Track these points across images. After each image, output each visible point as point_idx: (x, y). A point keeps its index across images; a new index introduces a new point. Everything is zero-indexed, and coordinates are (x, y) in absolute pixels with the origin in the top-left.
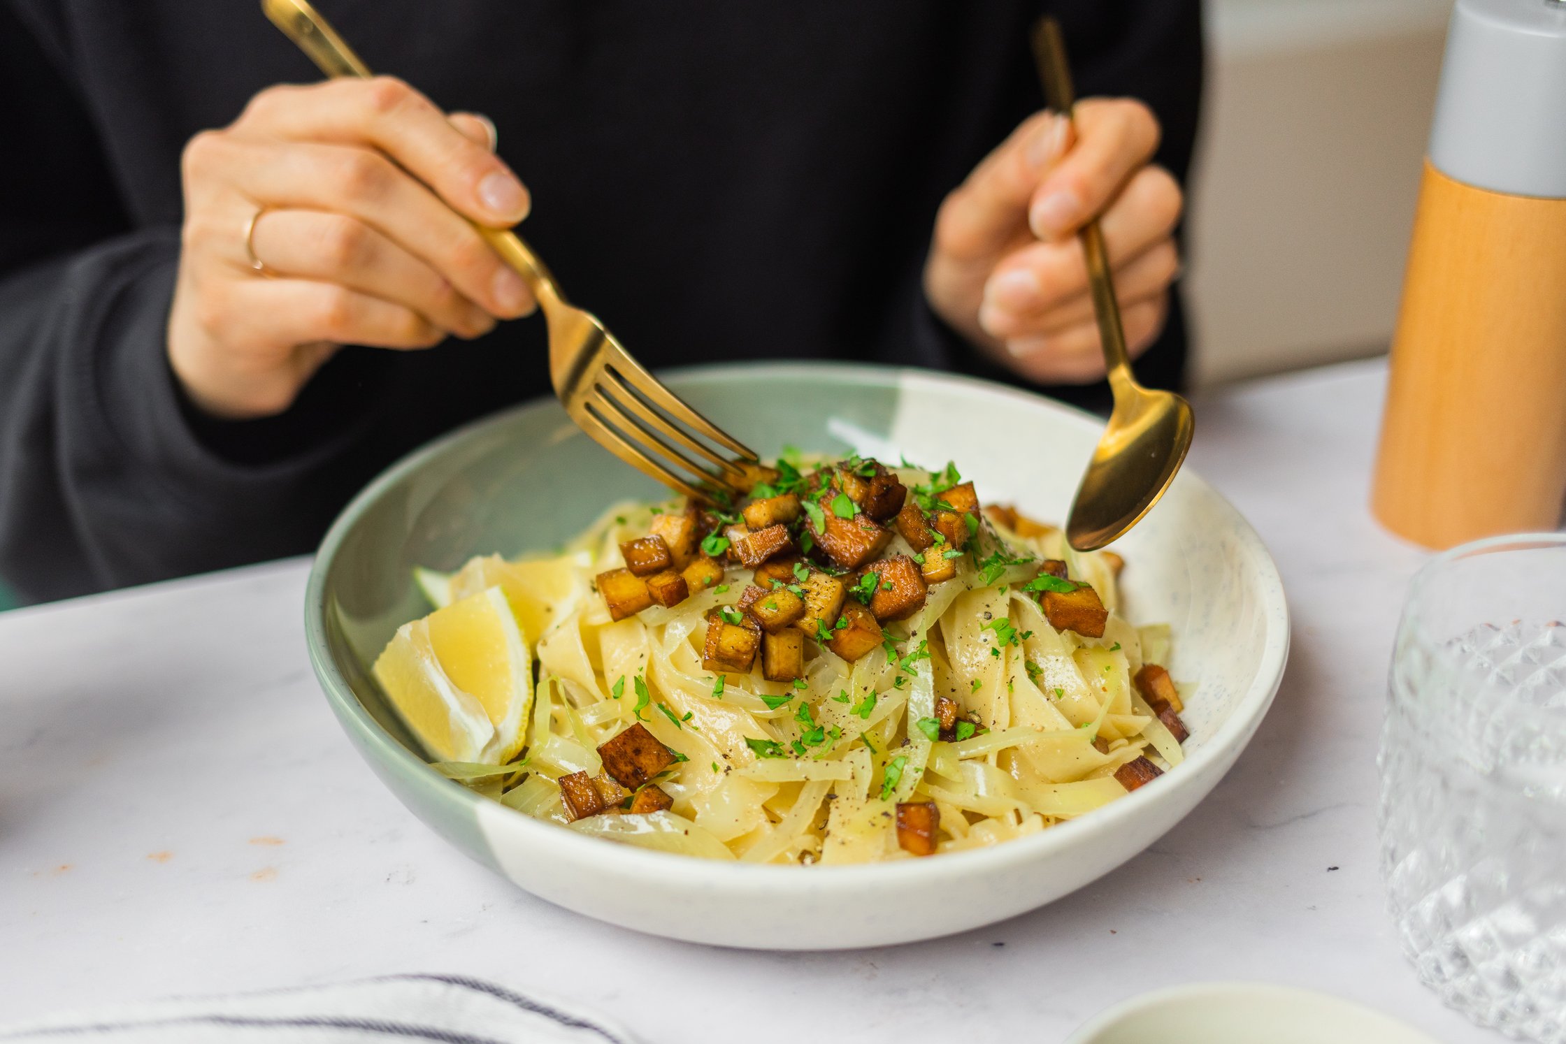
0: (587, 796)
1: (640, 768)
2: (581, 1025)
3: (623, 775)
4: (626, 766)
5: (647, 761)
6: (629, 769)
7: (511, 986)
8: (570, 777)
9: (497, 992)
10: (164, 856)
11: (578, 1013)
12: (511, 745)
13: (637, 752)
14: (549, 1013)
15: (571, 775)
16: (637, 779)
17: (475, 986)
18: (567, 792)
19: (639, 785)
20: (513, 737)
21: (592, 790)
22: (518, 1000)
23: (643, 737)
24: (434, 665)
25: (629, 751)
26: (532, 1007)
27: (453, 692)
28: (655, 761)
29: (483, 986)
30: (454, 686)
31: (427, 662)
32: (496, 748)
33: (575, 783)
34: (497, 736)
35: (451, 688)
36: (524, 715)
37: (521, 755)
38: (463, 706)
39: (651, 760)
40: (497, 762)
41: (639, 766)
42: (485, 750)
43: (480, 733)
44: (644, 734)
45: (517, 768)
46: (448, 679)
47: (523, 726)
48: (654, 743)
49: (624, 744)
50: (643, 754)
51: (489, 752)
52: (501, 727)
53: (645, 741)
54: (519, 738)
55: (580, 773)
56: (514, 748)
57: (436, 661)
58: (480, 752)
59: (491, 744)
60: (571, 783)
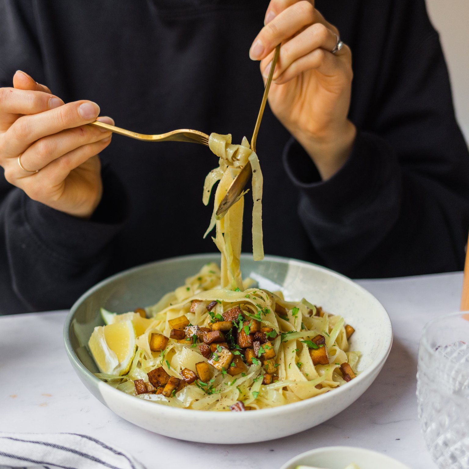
0: (142, 387)
1: (159, 381)
2: (119, 454)
3: (154, 383)
4: (155, 380)
5: (162, 379)
6: (155, 381)
7: (101, 440)
8: (137, 381)
9: (96, 441)
10: (14, 397)
11: (119, 450)
12: (124, 369)
13: (159, 376)
14: (111, 449)
15: (138, 380)
16: (158, 385)
17: (90, 439)
18: (136, 385)
19: (158, 387)
20: (125, 366)
21: (144, 386)
22: (102, 444)
23: (162, 371)
24: (104, 341)
25: (156, 375)
26: (106, 447)
27: (108, 349)
28: (164, 380)
29: (93, 439)
30: (109, 348)
31: (102, 339)
32: (119, 369)
33: (139, 383)
34: (119, 365)
35: (107, 348)
36: (130, 361)
37: (127, 373)
38: (110, 354)
39: (163, 379)
40: (118, 374)
41: (159, 380)
42: (115, 369)
43: (114, 363)
44: (163, 371)
45: (125, 377)
46: (107, 346)
47: (129, 364)
48: (165, 374)
49: (155, 373)
50: (161, 377)
51: (116, 370)
52: (122, 363)
53: (162, 373)
54: (127, 367)
55: (141, 380)
56: (125, 370)
57: (105, 340)
58: (113, 369)
59: (117, 368)
60: (138, 383)
